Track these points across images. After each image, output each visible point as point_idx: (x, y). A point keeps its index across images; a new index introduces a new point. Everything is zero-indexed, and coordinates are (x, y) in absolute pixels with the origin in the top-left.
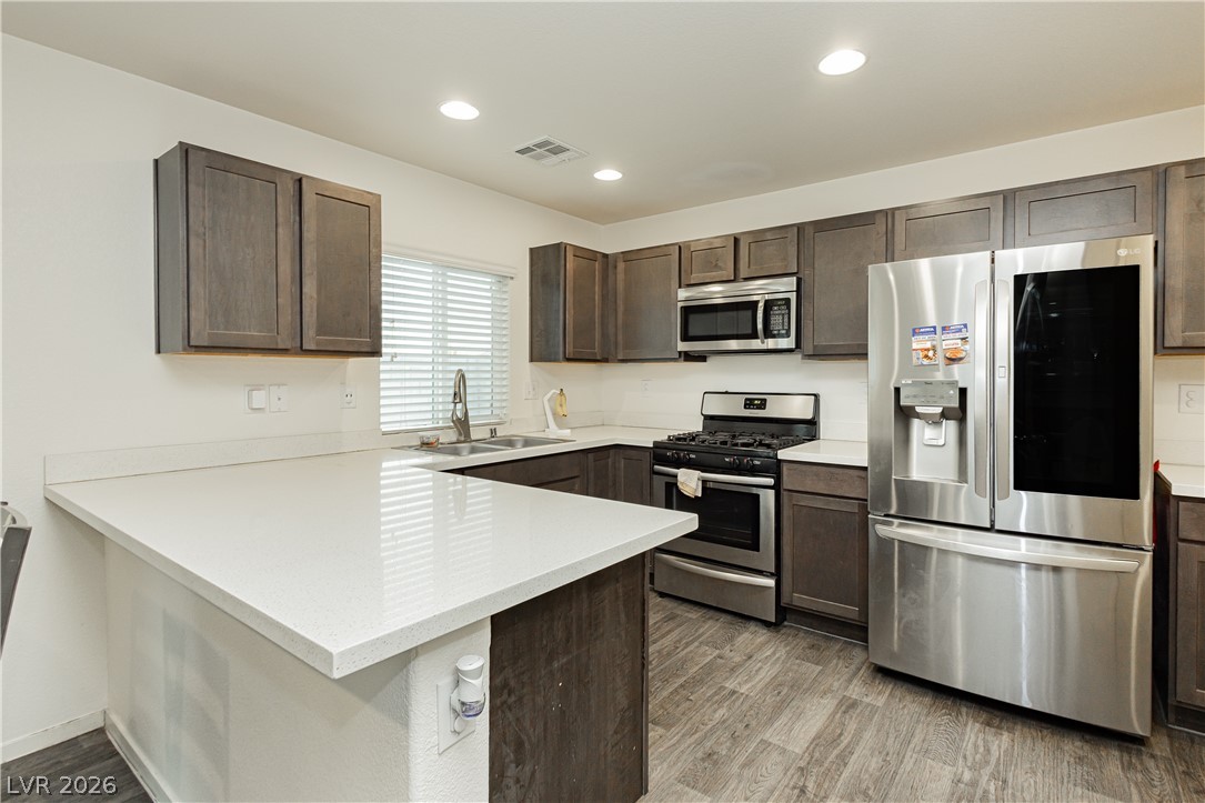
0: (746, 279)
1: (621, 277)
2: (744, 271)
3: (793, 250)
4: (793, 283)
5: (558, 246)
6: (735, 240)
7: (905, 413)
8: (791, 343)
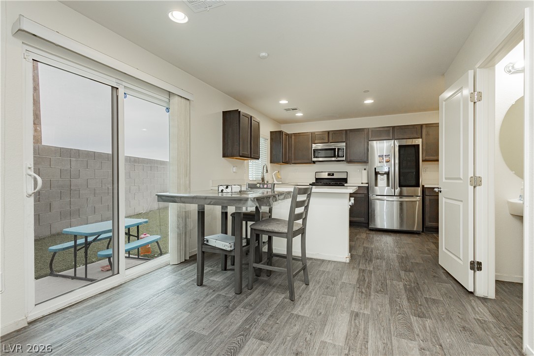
0: (331, 143)
1: (293, 140)
2: (331, 141)
3: (344, 136)
4: (344, 144)
5: (281, 131)
6: (328, 132)
7: (376, 173)
8: (344, 159)
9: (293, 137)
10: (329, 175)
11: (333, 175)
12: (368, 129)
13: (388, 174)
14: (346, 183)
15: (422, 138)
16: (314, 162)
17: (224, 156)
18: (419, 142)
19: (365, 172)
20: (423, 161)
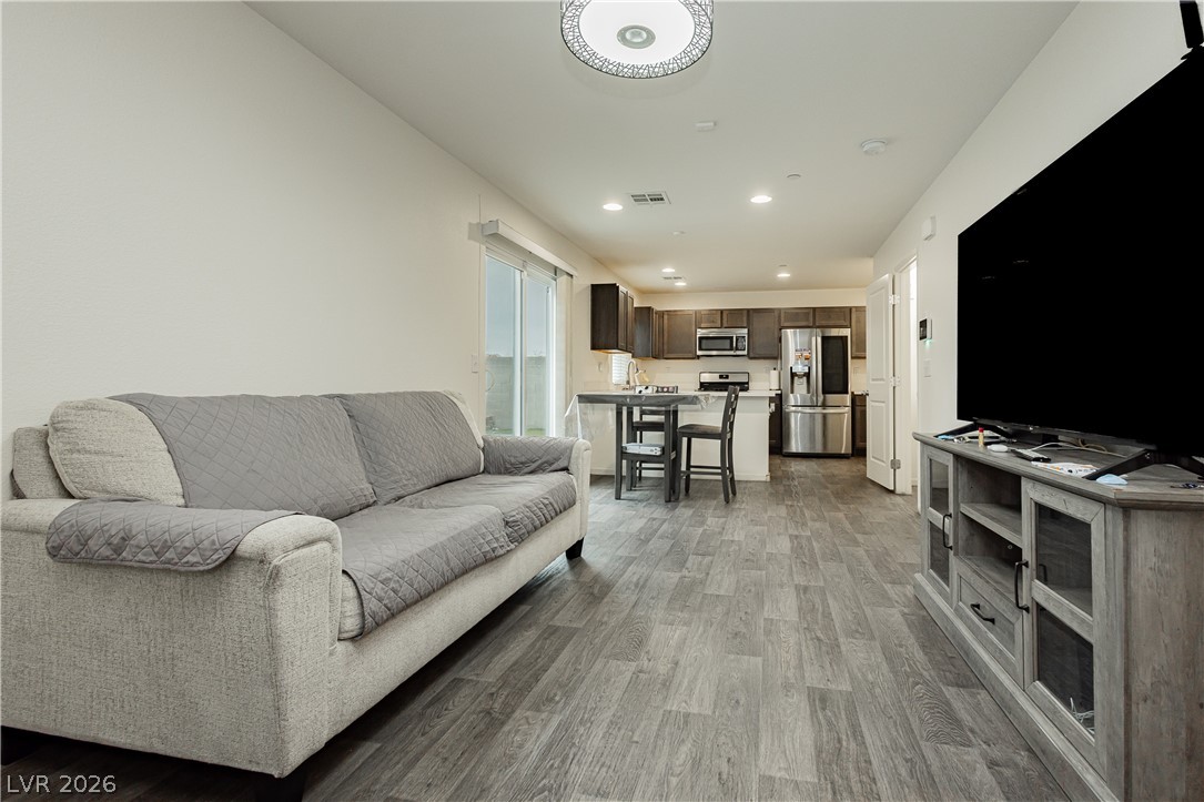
0: (726, 328)
1: (665, 321)
2: (725, 325)
3: (745, 318)
4: (746, 331)
5: (649, 308)
6: (722, 311)
7: (793, 375)
8: (745, 353)
9: (666, 317)
10: (721, 377)
11: (727, 377)
12: (780, 310)
13: (808, 375)
14: (747, 389)
15: (850, 327)
16: (699, 357)
17: (593, 348)
18: (846, 332)
19: (774, 374)
20: (852, 358)
